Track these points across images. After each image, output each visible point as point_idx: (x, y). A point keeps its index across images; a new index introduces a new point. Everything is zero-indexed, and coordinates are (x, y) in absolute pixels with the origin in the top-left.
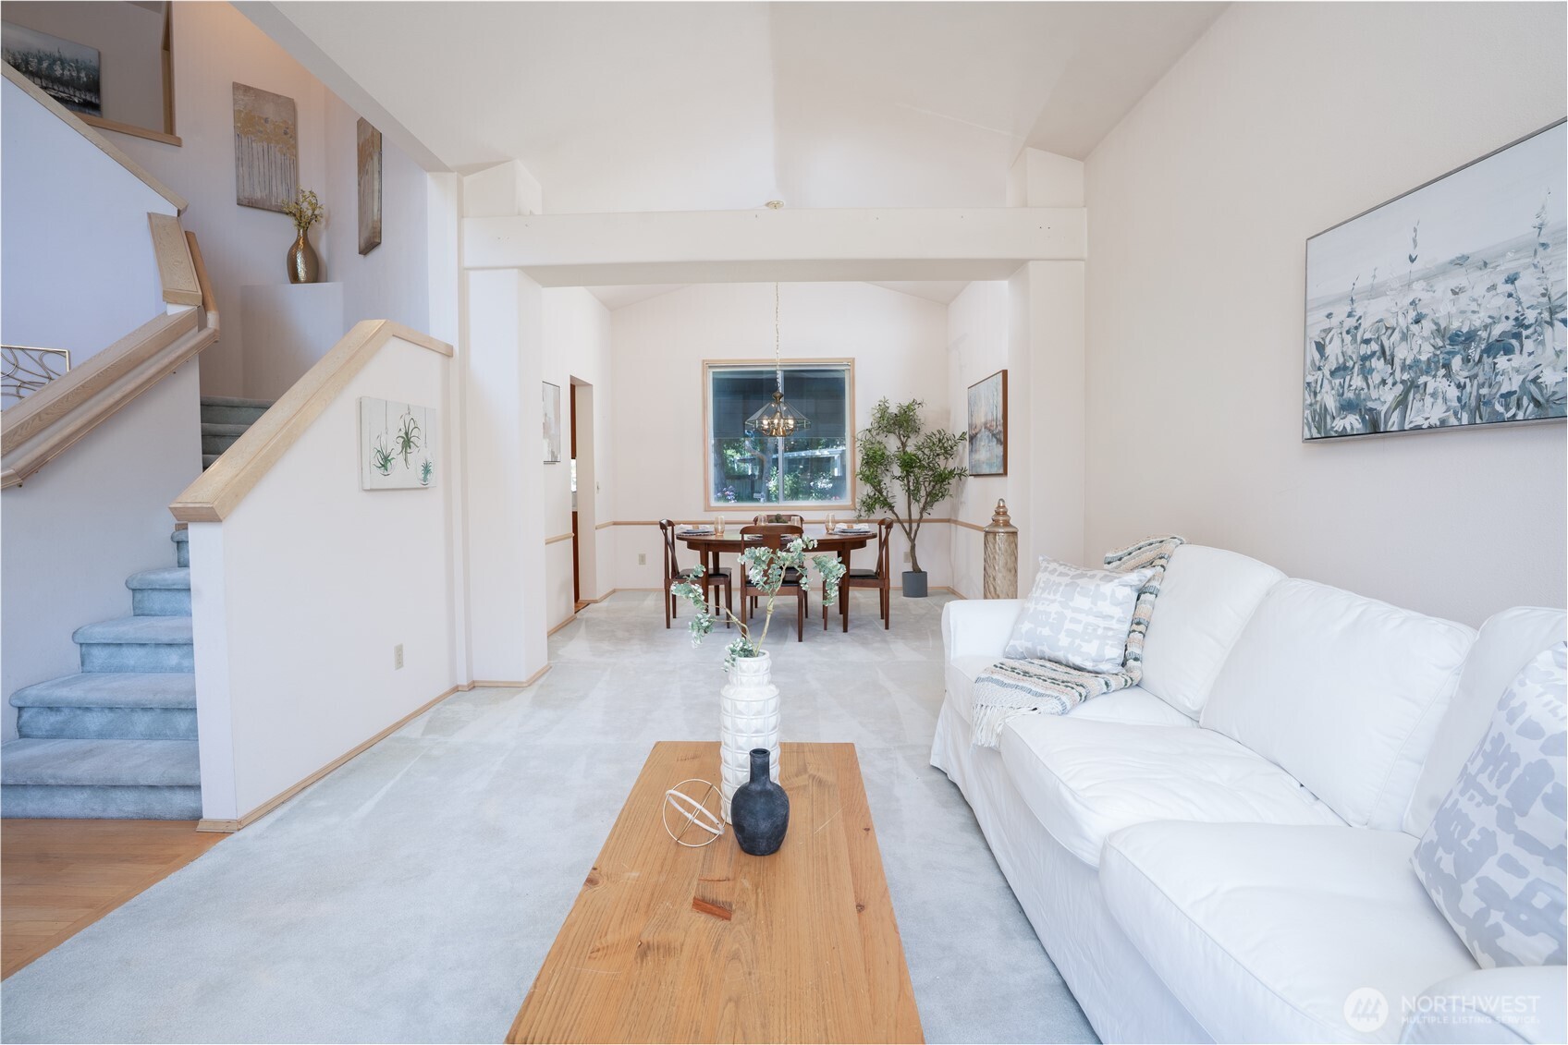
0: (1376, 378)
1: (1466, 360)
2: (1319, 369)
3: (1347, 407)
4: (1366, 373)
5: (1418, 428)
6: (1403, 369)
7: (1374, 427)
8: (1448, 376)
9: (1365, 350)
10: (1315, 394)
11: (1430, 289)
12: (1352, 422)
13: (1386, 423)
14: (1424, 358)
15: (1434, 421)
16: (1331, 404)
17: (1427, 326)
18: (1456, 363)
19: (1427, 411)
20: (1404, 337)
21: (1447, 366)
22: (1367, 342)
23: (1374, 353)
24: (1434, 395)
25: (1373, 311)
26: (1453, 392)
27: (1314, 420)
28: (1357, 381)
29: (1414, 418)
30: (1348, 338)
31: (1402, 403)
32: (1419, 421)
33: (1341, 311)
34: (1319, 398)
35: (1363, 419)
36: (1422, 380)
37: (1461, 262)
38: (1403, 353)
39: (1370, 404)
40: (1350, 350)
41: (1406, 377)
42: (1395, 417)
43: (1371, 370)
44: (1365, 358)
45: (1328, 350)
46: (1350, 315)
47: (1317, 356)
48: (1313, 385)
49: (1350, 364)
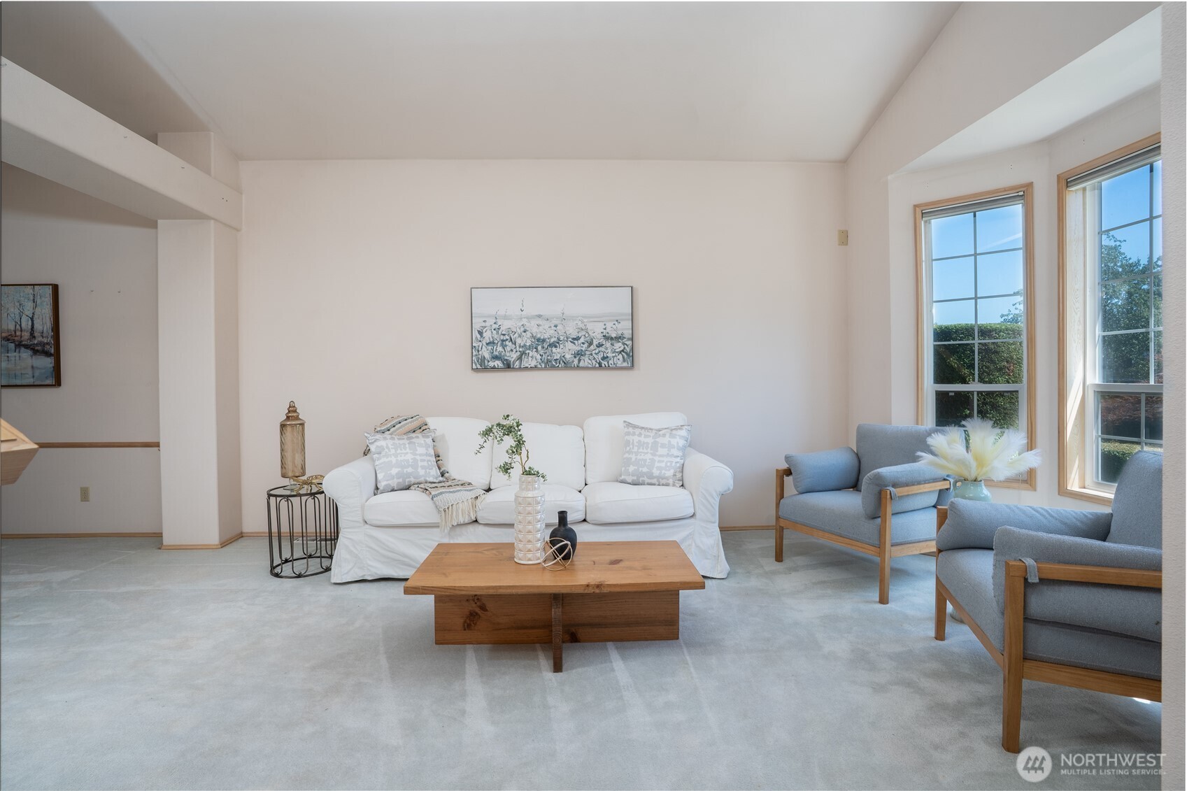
0: (508, 349)
1: (543, 347)
2: (480, 341)
3: (496, 358)
4: (504, 346)
5: (527, 367)
6: (520, 347)
7: (508, 366)
8: (537, 351)
9: (502, 337)
10: (478, 351)
11: (529, 322)
12: (498, 363)
13: (513, 365)
14: (528, 344)
15: (533, 365)
16: (487, 356)
17: (528, 334)
18: (539, 348)
19: (528, 362)
20: (520, 336)
21: (536, 348)
22: (504, 335)
23: (507, 340)
24: (532, 357)
25: (506, 325)
26: (539, 357)
27: (478, 361)
28: (500, 349)
29: (525, 364)
30: (494, 332)
31: (520, 358)
32: (527, 365)
33: (491, 322)
34: (480, 353)
35: (503, 363)
36: (527, 352)
37: (540, 316)
38: (519, 341)
39: (506, 358)
40: (496, 336)
41: (521, 350)
42: (517, 363)
43: (506, 346)
44: (503, 341)
45: (484, 335)
46: (495, 323)
47: (479, 336)
48: (477, 347)
49: (496, 342)
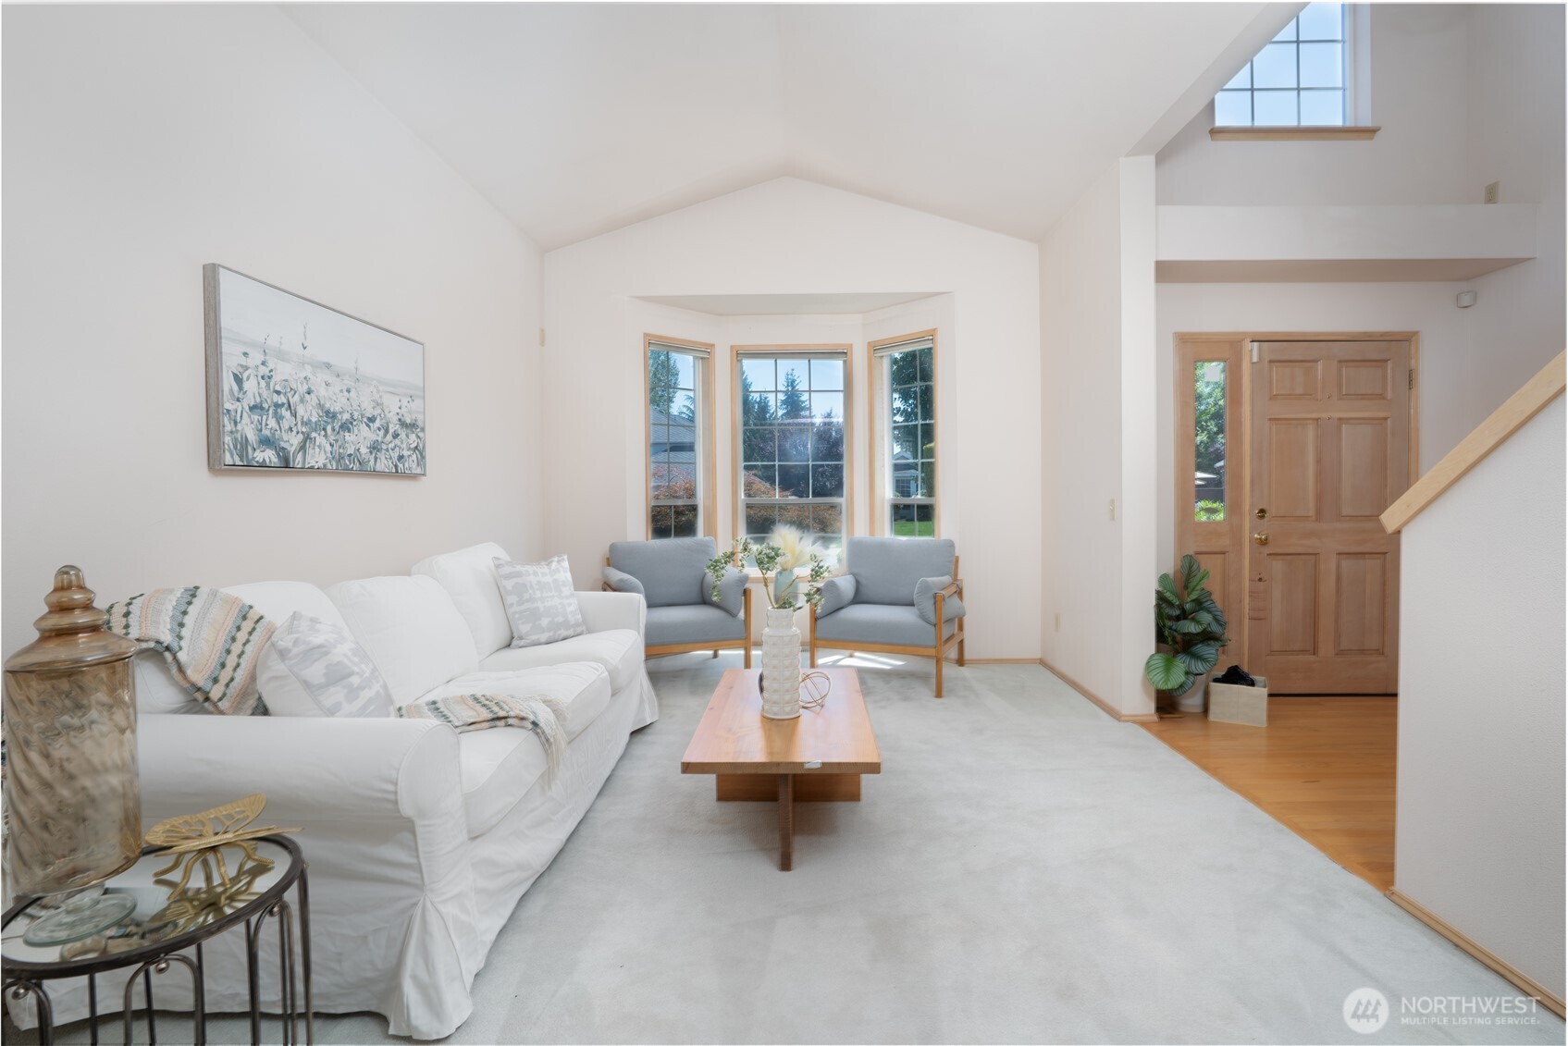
0: (285, 425)
1: (333, 430)
2: (238, 400)
3: (266, 442)
4: (279, 419)
5: (312, 468)
6: (303, 423)
7: (286, 464)
8: (326, 436)
9: (276, 398)
10: (236, 423)
11: (314, 374)
12: (269, 456)
13: (294, 461)
14: (314, 420)
15: (320, 465)
16: (252, 437)
17: (312, 400)
18: (329, 428)
19: (317, 458)
20: (302, 401)
21: (324, 429)
22: (278, 393)
23: (283, 404)
24: (319, 447)
25: (283, 371)
26: (328, 448)
27: (235, 448)
28: (272, 423)
29: (311, 462)
30: (263, 383)
31: (303, 448)
32: (313, 463)
33: (256, 358)
34: (239, 427)
35: (278, 455)
36: (313, 435)
37: (328, 366)
38: (301, 411)
39: (283, 444)
40: (265, 394)
41: (304, 430)
42: (300, 457)
43: (282, 417)
44: (277, 406)
45: (246, 385)
46: (263, 363)
47: (235, 388)
48: (233, 413)
49: (266, 406)
